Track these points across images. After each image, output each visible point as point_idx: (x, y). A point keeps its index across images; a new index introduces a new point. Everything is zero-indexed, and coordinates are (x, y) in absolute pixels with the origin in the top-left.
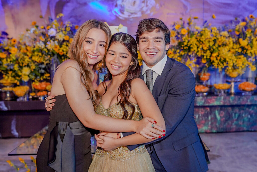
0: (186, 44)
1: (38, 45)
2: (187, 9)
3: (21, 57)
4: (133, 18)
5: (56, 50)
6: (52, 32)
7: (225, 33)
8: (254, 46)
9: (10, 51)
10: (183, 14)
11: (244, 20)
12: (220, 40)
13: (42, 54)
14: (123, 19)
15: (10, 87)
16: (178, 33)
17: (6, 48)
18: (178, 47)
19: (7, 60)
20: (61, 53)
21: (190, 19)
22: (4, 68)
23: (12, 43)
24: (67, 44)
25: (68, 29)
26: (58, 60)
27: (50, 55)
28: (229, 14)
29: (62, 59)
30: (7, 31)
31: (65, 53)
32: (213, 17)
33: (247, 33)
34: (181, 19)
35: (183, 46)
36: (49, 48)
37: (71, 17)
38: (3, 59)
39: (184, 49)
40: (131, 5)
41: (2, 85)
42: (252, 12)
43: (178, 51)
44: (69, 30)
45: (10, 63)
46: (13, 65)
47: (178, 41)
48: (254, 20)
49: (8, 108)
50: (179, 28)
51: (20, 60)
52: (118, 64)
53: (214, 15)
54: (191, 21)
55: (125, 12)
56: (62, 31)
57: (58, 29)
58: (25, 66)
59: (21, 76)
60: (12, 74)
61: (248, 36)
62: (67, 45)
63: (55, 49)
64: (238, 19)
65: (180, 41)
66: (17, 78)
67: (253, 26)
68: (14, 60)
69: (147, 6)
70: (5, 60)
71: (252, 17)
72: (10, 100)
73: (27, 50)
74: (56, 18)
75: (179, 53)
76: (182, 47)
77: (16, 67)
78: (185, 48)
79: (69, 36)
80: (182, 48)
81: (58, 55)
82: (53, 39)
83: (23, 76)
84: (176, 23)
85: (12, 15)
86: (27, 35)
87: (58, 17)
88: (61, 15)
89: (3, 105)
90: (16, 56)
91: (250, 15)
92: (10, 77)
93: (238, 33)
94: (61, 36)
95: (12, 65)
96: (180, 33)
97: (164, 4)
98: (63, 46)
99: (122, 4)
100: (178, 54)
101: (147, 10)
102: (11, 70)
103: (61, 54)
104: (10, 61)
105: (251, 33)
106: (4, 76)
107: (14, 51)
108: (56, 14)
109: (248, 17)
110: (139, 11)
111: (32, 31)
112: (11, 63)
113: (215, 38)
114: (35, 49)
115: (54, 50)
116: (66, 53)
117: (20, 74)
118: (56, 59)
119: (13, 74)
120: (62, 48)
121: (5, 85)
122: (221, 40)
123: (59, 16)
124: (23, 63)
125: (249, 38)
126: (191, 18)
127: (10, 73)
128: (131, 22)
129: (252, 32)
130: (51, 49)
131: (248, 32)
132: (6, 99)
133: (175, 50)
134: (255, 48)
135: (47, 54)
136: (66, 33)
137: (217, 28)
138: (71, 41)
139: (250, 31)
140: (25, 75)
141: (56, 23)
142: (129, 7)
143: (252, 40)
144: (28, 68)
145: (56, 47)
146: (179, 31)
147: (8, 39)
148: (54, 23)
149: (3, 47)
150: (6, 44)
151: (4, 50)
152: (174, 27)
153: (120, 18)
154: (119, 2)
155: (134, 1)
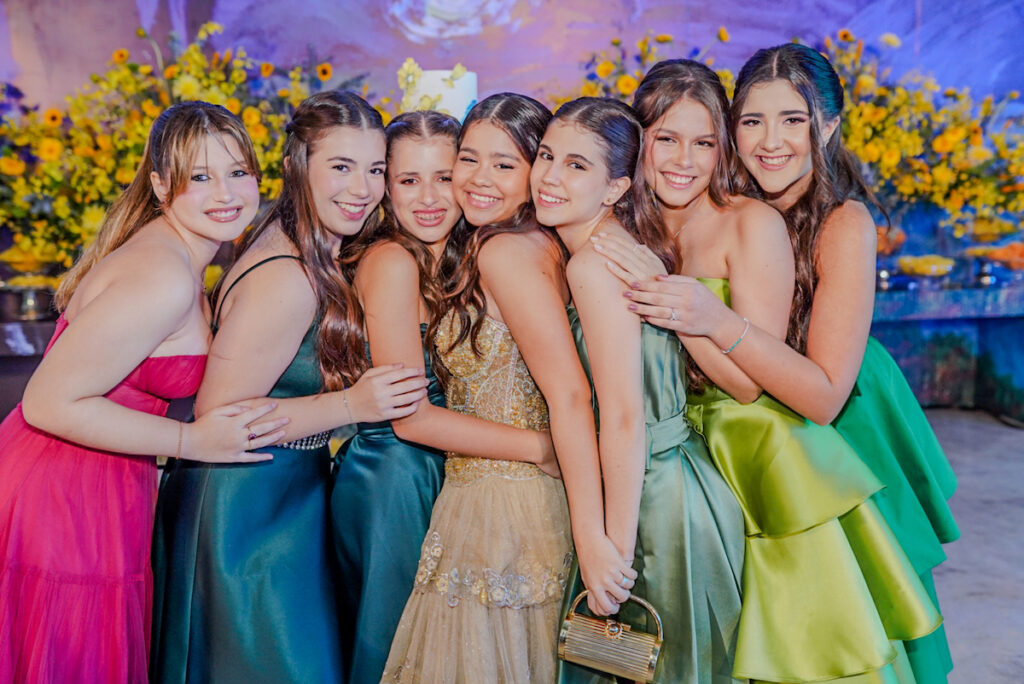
1: (140, 129)
2: (634, 9)
3: (79, 173)
4: (452, 38)
8: (852, 133)
9: (34, 153)
10: (620, 29)
14: (422, 42)
15: (35, 274)
16: (607, 90)
17: (20, 142)
19: (28, 183)
21: (645, 42)
22: (21, 208)
23: (45, 122)
25: (238, 76)
28: (774, 28)
30: (18, 84)
32: (719, 38)
34: (616, 44)
37: (241, 34)
38: (13, 178)
41: (7, 269)
42: (844, 21)
44: (243, 78)
45: (42, 193)
46: (51, 200)
48: (852, 48)
49: (36, 347)
50: (608, 72)
51: (78, 183)
52: (486, 191)
53: (724, 31)
54: (649, 51)
55: (428, 20)
56: (219, 83)
57: (202, 75)
58: (92, 203)
59: (78, 236)
60: (46, 230)
66: (64, 245)
67: (849, 68)
68: (55, 183)
70: (21, 182)
71: (845, 36)
72: (40, 321)
73: (97, 147)
74: (191, 38)
77: (62, 207)
79: (241, 100)
83: (85, 237)
84: (600, 57)
85: (37, 27)
86: (99, 96)
87: (202, 35)
88: (213, 28)
89: (20, 336)
90: (62, 168)
91: (841, 32)
92: (41, 243)
95: (46, 198)
101: (500, 13)
102: (42, 217)
104: (43, 187)
106: (18, 237)
107: (51, 151)
108: (193, 27)
109: (834, 36)
110: (475, 15)
111: (114, 84)
112: (46, 192)
114: (130, 143)
117: (75, 229)
119: (52, 229)
121: (20, 268)
123: (206, 31)
124: (85, 194)
126: (649, 39)
127: (40, 227)
128: (448, 52)
132: (24, 318)
134: (857, 139)
136: (234, 88)
137: (733, 72)
138: (249, 117)
140: (91, 233)
141: (198, 57)
142: (439, 2)
143: (848, 113)
144: (102, 208)
146: (611, 83)
147: (25, 110)
148: (190, 55)
149: (10, 138)
150: (21, 126)
151: (14, 147)
152: (591, 70)
153: (411, 38)
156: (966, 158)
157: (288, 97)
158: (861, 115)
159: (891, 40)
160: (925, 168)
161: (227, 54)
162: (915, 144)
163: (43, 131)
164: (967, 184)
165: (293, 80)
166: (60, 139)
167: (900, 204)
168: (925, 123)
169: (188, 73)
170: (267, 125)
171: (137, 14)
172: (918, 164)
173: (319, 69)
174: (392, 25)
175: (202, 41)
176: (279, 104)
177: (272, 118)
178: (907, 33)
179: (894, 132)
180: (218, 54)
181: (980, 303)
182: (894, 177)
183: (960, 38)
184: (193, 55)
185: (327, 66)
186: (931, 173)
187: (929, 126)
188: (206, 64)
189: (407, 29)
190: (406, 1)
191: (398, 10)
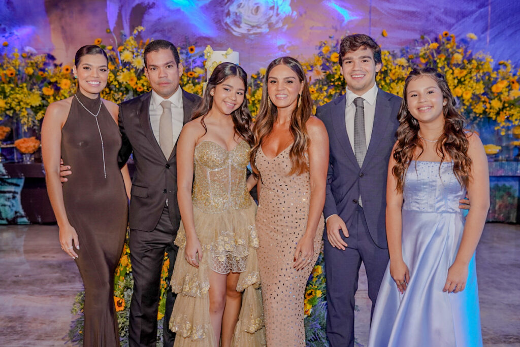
0: (337, 77)
2: (343, 21)
4: (254, 34)
5: (132, 85)
6: (126, 56)
7: (403, 61)
9: (59, 85)
10: (336, 30)
11: (436, 40)
12: (393, 71)
13: (110, 90)
14: (239, 35)
16: (327, 60)
17: (53, 80)
20: (140, 88)
23: (64, 71)
27: (121, 91)
28: (413, 30)
30: (53, 54)
32: (383, 35)
33: (438, 61)
35: (333, 80)
36: (121, 81)
37: (155, 32)
38: (49, 97)
39: (334, 85)
40: (252, 14)
42: (450, 26)
43: (326, 88)
47: (325, 72)
48: (452, 40)
50: (327, 51)
53: (385, 31)
55: (242, 25)
57: (135, 50)
61: (440, 65)
64: (426, 37)
65: (328, 72)
67: (450, 50)
69: (277, 14)
70: (52, 98)
74: (131, 33)
75: (326, 91)
76: (331, 82)
78: (336, 83)
80: (332, 84)
81: (135, 91)
82: (127, 67)
84: (325, 44)
85: (63, 28)
87: (135, 32)
88: (141, 28)
93: (424, 61)
94: (139, 63)
96: (329, 60)
97: (305, 13)
99: (237, 11)
100: (325, 94)
101: (277, 22)
103: (140, 90)
105: (444, 61)
107: (66, 85)
108: (132, 28)
109: (442, 34)
110: (265, 23)
113: (386, 69)
115: (129, 84)
116: (148, 89)
120: (141, 81)
122: (396, 72)
125: (441, 68)
128: (252, 40)
129: (446, 59)
130: (125, 83)
131: (440, 59)
133: (321, 86)
135: (117, 90)
139: (443, 59)
141: (132, 42)
142: (249, 17)
143: (446, 72)
145: (132, 80)
146: (328, 56)
147: (56, 66)
148: (130, 41)
149: (48, 78)
150: (53, 74)
151: (50, 83)
153: (234, 33)
154: (233, 8)
155: (256, 6)
156: (508, 96)
158: (453, 74)
159: (472, 36)
160: (487, 100)
161: (147, 41)
162: (480, 88)
163: (62, 75)
164: (508, 109)
166: (70, 80)
167: (475, 118)
168: (487, 78)
169: (128, 50)
171: (107, 22)
172: (484, 98)
173: (189, 48)
174: (225, 27)
175: (135, 35)
178: (483, 33)
179: (469, 82)
181: (514, 169)
182: (471, 105)
183: (511, 35)
185: (193, 47)
186: (490, 103)
187: (489, 79)
188: (137, 46)
189: (232, 29)
190: (232, 16)
191: (228, 20)
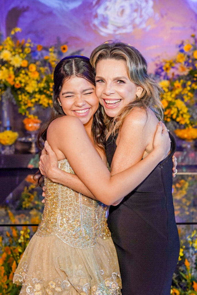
4: (120, 34)
5: (10, 82)
6: (5, 55)
10: (195, 30)
16: (189, 57)
18: (188, 78)
20: (18, 85)
24: (27, 71)
25: (27, 50)
26: (12, 96)
29: (18, 95)
31: (23, 85)
34: (193, 36)
35: (196, 75)
37: (29, 32)
40: (118, 15)
43: (189, 83)
44: (29, 51)
47: (189, 68)
50: (189, 49)
55: (109, 26)
56: (19, 53)
57: (12, 50)
62: (26, 74)
63: (8, 80)
65: (191, 68)
69: (141, 16)
74: (8, 34)
75: (190, 86)
76: (194, 77)
79: (28, 61)
80: (195, 79)
81: (13, 88)
82: (6, 65)
84: (185, 42)
87: (13, 33)
88: (18, 30)
94: (18, 61)
96: (192, 57)
97: (166, 14)
98: (21, 75)
99: (104, 13)
100: (189, 88)
101: (141, 23)
103: (17, 87)
108: (9, 30)
110: (130, 24)
115: (7, 82)
116: (25, 86)
118: (10, 94)
120: (19, 78)
123: (15, 31)
130: (3, 80)
133: (185, 82)
136: (25, 56)
138: (31, 68)
141: (10, 42)
145: (10, 77)
146: (190, 54)
148: (7, 41)
152: (181, 48)
153: (102, 34)
154: (100, 11)
155: (121, 9)
157: (48, 59)
161: (22, 41)
165: (51, 52)
169: (6, 49)
170: (39, 71)
173: (62, 47)
174: (93, 28)
175: (12, 35)
176: (45, 63)
177: (42, 69)
180: (19, 41)
184: (9, 42)
185: (66, 46)
188: (14, 45)
189: (100, 30)
190: (100, 18)
191: (96, 22)
